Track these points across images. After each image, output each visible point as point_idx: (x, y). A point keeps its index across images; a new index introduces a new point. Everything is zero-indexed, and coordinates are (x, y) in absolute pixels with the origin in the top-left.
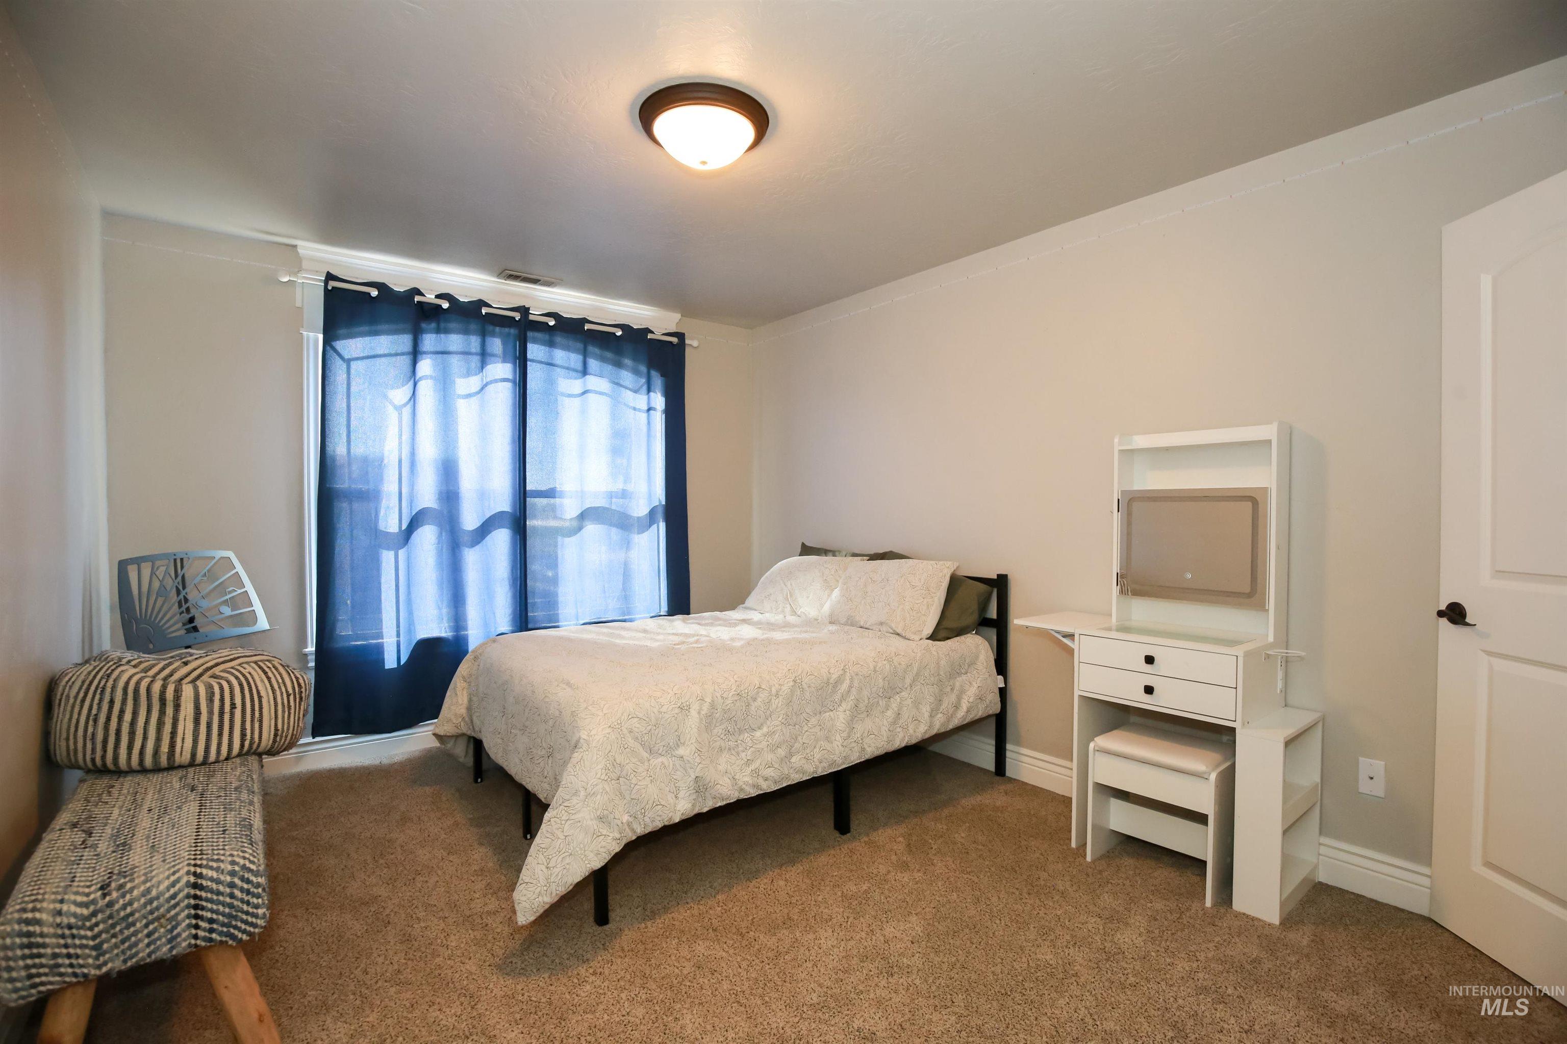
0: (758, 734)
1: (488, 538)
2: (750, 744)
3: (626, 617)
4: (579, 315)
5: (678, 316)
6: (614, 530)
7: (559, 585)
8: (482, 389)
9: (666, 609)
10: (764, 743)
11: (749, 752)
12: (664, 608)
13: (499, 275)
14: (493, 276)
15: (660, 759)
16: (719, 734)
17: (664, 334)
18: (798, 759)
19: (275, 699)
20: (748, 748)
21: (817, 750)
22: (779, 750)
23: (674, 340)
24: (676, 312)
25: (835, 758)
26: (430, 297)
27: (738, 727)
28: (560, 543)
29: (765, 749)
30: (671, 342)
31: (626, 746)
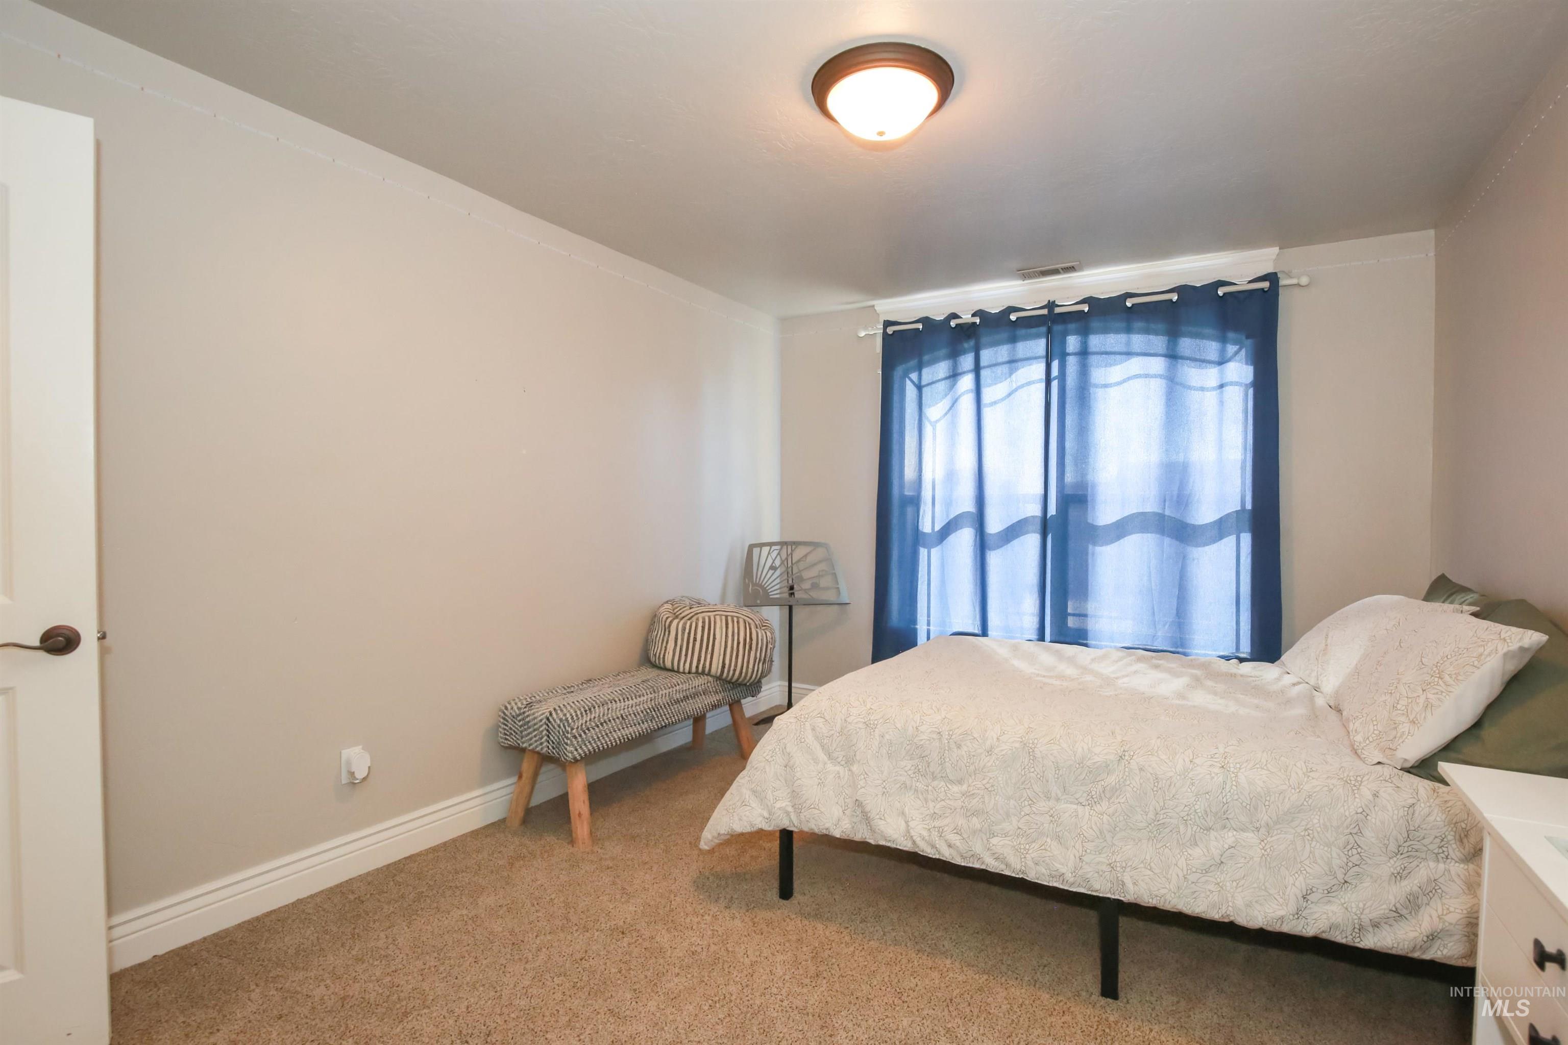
0: (955, 789)
1: (1015, 542)
2: (942, 796)
3: (1180, 650)
4: (1120, 291)
5: (1276, 250)
6: (1167, 540)
7: (1089, 598)
8: (1009, 395)
9: (1249, 650)
10: (959, 803)
11: (938, 806)
12: (1246, 649)
13: (1025, 277)
14: (1018, 279)
15: (838, 768)
16: (906, 769)
17: (1250, 282)
18: (1001, 843)
19: (726, 642)
20: (939, 799)
21: (1035, 846)
22: (975, 819)
23: (1265, 285)
24: (1271, 246)
25: (1063, 871)
26: (967, 318)
27: (931, 770)
28: (1090, 551)
29: (958, 810)
30: (1263, 289)
31: (803, 740)
